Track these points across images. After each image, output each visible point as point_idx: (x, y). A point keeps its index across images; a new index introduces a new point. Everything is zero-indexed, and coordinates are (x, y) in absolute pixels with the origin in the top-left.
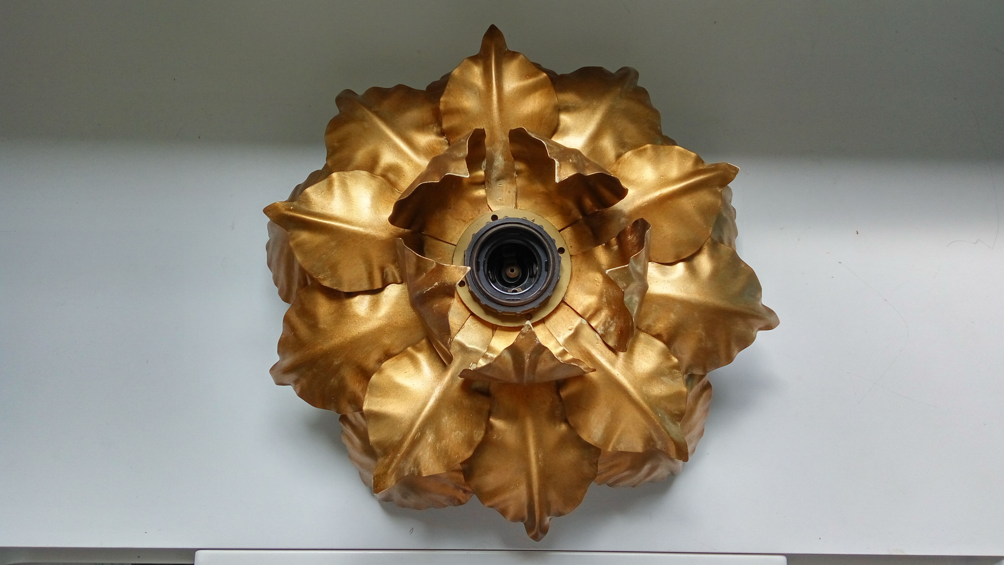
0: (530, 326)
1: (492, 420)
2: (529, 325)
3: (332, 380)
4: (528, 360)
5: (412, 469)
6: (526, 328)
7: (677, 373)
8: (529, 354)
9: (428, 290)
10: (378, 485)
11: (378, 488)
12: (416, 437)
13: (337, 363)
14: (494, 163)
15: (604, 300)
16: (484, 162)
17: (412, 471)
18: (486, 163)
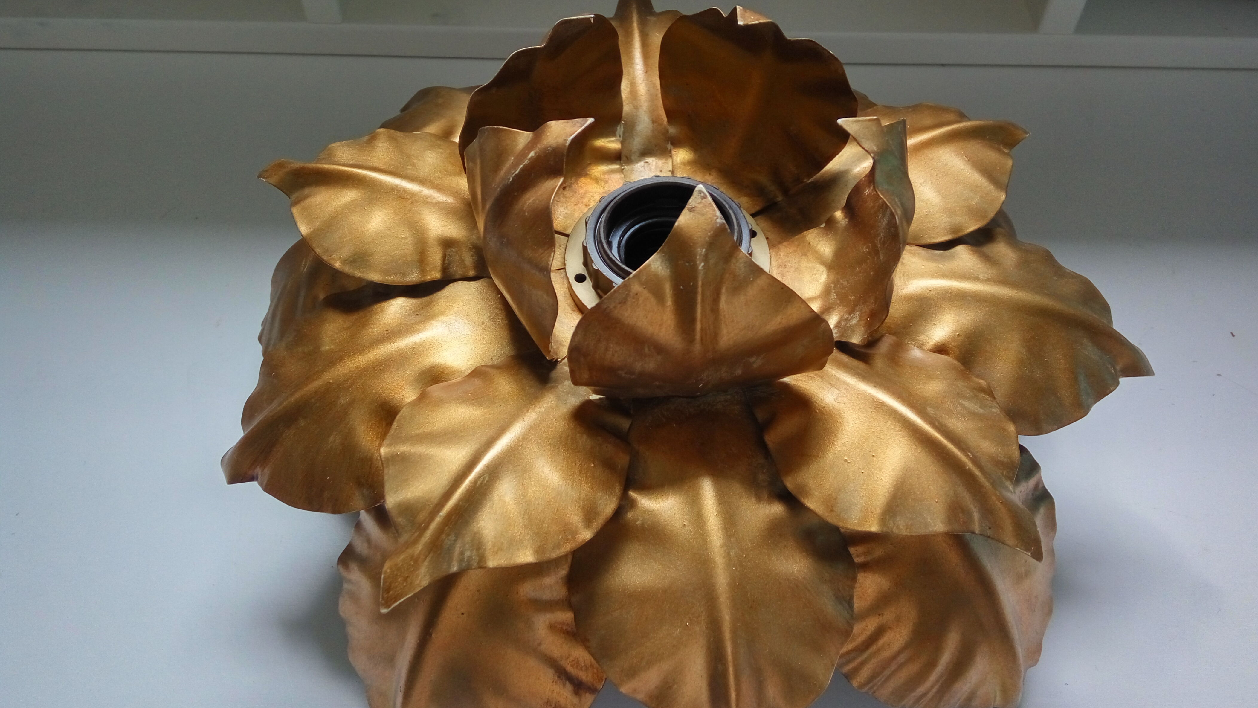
0: (703, 193)
1: (632, 494)
2: (702, 190)
3: (331, 438)
4: (702, 264)
5: (468, 553)
6: (697, 197)
7: (987, 400)
8: (704, 250)
9: (517, 172)
10: (393, 585)
11: (391, 592)
12: (479, 483)
13: (345, 402)
14: (636, 127)
15: (832, 297)
16: (619, 126)
17: (466, 559)
18: (622, 129)
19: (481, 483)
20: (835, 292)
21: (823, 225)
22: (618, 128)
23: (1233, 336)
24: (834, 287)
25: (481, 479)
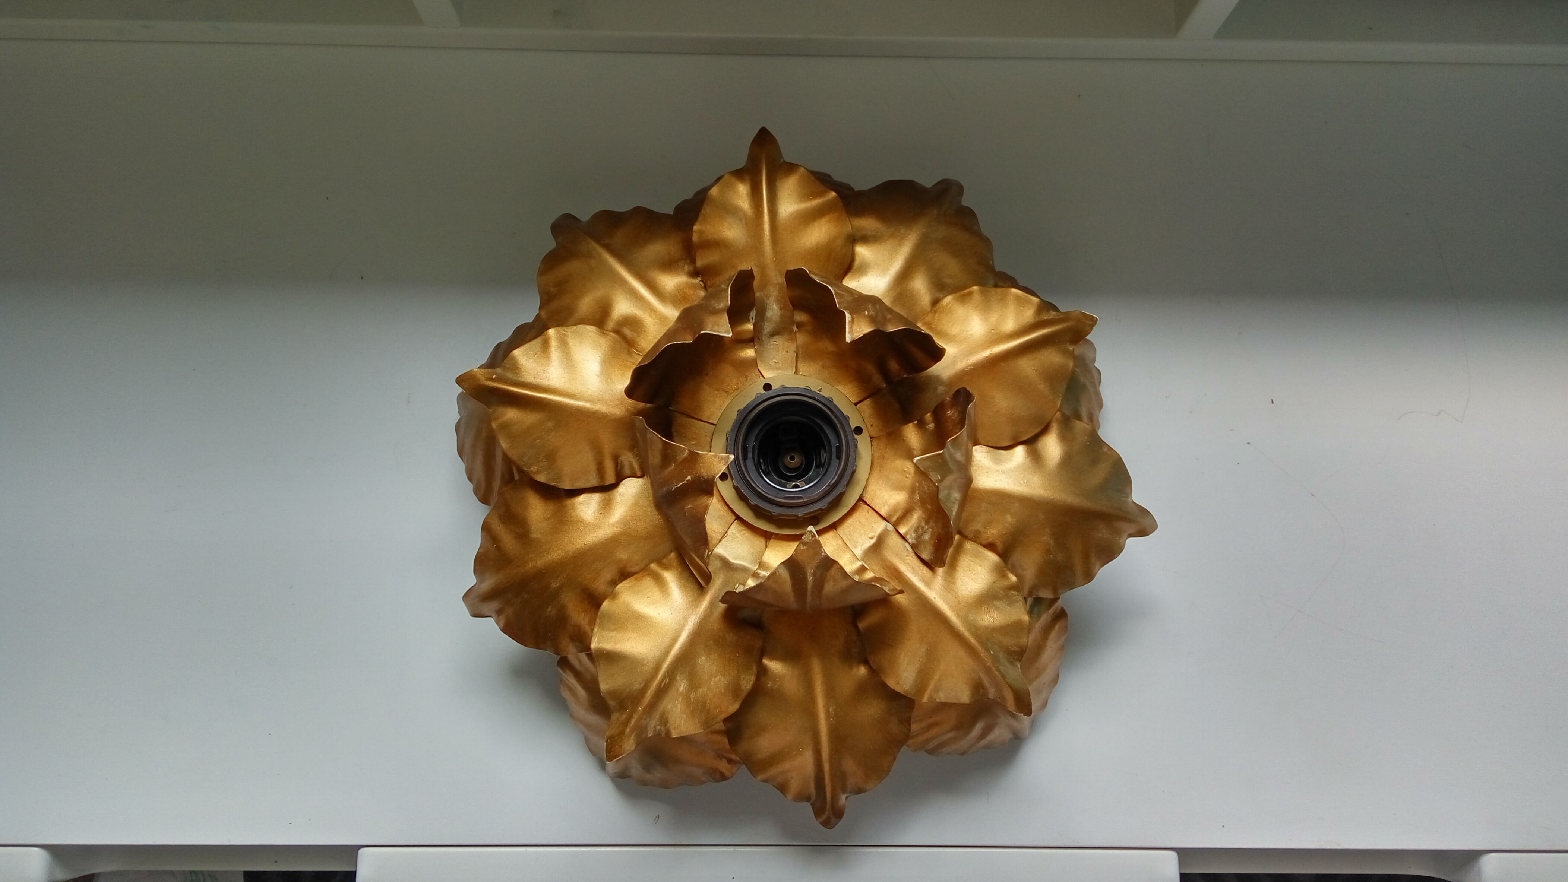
0: (813, 533)
1: (766, 661)
2: (813, 531)
3: (549, 609)
4: (812, 578)
5: (659, 727)
6: (809, 536)
7: (1016, 596)
8: (812, 571)
9: (678, 486)
10: (612, 749)
11: (612, 753)
12: (663, 685)
13: (556, 586)
14: (767, 313)
15: (916, 498)
16: (752, 312)
17: (657, 730)
18: (755, 313)
19: (664, 684)
20: (918, 493)
21: (916, 422)
22: (751, 314)
23: (1273, 402)
24: (919, 487)
25: (664, 682)
